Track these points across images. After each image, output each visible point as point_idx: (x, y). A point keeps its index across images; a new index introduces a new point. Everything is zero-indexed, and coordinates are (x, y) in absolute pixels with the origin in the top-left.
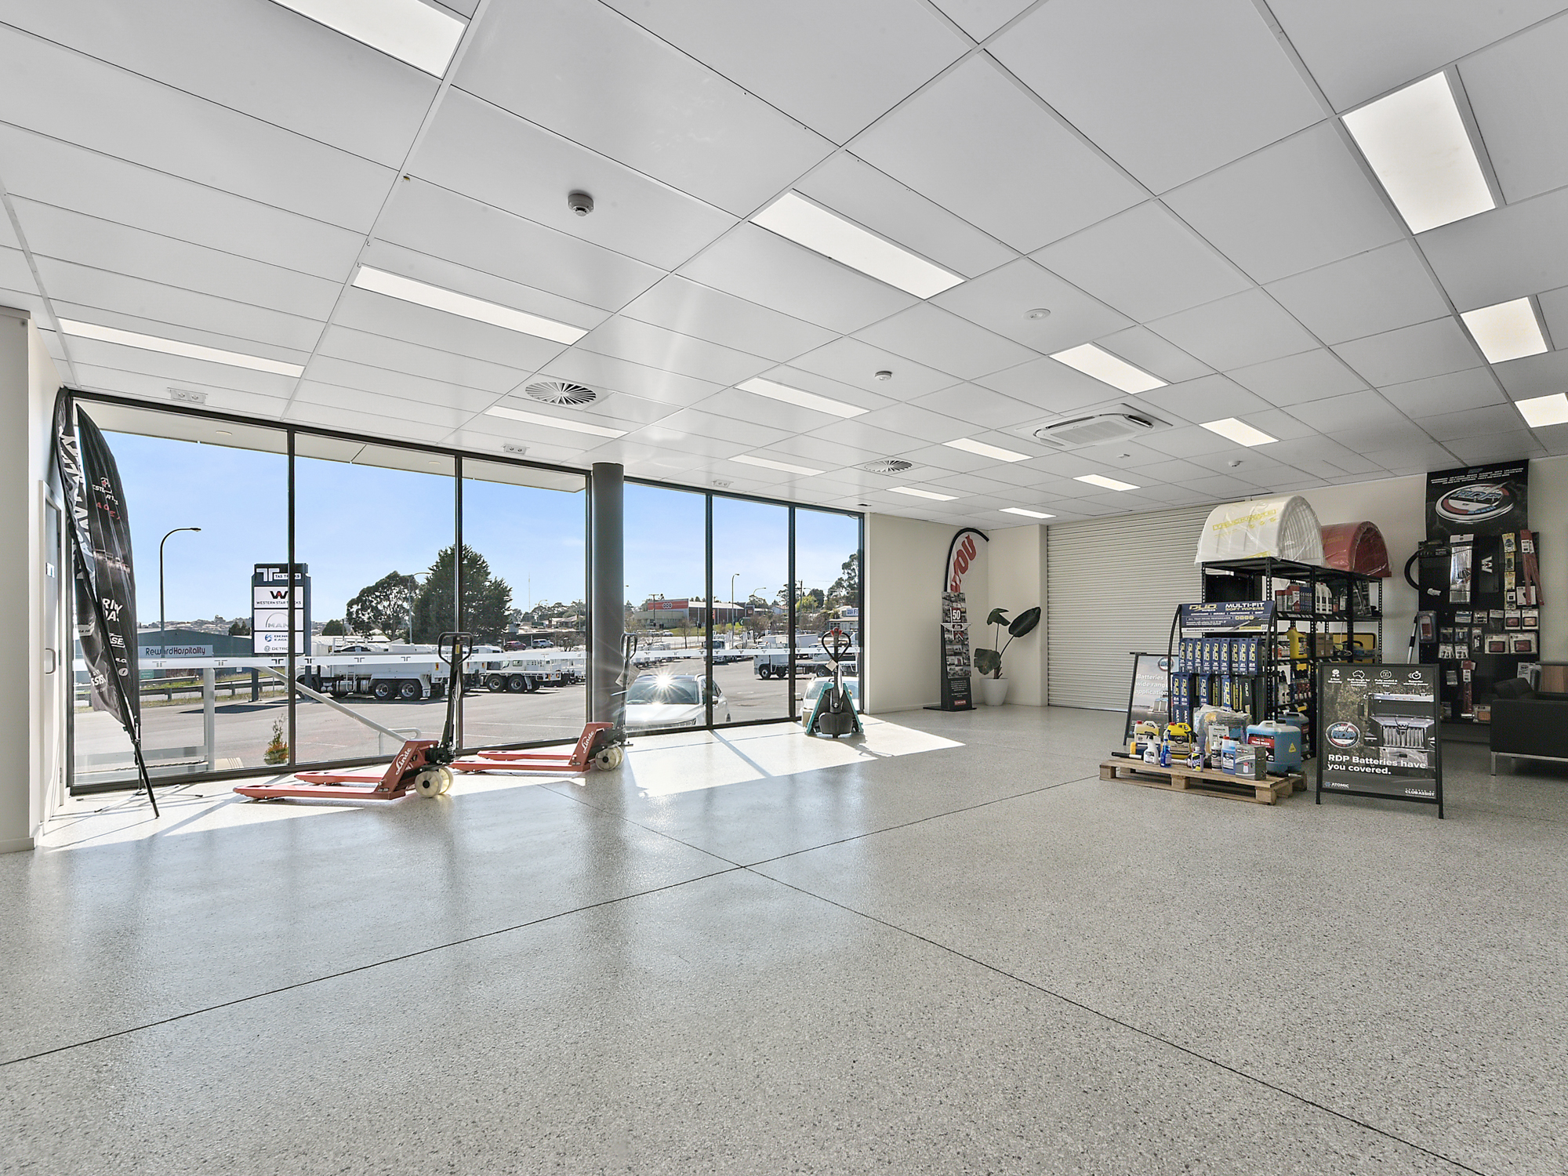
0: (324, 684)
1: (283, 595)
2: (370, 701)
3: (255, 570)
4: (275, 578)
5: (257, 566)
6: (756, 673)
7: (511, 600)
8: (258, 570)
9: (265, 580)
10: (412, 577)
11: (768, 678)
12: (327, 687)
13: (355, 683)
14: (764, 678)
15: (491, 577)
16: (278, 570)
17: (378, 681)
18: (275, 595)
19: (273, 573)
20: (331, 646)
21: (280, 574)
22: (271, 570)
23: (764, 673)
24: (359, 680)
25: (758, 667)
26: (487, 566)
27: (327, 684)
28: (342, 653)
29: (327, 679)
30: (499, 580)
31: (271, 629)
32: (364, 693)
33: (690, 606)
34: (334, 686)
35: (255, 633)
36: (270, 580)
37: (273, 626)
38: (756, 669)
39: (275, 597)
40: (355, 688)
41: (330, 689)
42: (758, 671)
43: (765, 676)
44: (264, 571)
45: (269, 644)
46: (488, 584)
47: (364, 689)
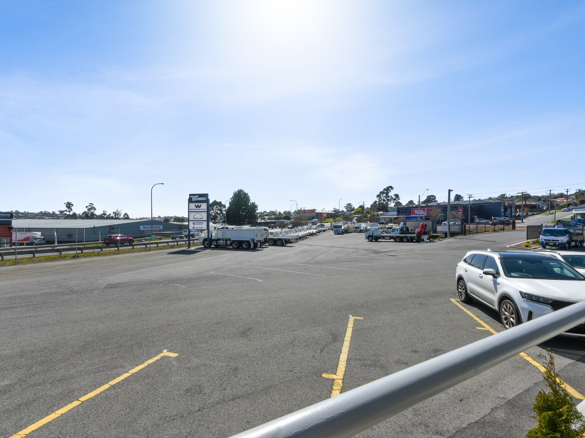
0: (213, 242)
1: (199, 206)
2: (230, 249)
3: (190, 197)
4: (197, 200)
5: (190, 195)
6: (366, 239)
7: (258, 210)
8: (191, 197)
9: (193, 200)
10: (221, 202)
11: (372, 241)
12: (214, 243)
13: (225, 242)
14: (370, 241)
15: (251, 201)
16: (197, 196)
17: (234, 242)
18: (197, 206)
19: (196, 198)
20: (216, 227)
21: (198, 198)
22: (195, 197)
23: (370, 239)
24: (227, 240)
25: (367, 236)
26: (249, 197)
27: (214, 242)
28: (220, 229)
29: (214, 240)
30: (254, 202)
31: (195, 220)
32: (229, 246)
33: (316, 212)
34: (217, 243)
35: (190, 221)
36: (195, 200)
37: (196, 218)
38: (366, 237)
39: (197, 207)
40: (225, 244)
41: (215, 244)
42: (367, 238)
43: (371, 240)
44: (193, 197)
45: (194, 226)
46: (250, 204)
47: (228, 244)
